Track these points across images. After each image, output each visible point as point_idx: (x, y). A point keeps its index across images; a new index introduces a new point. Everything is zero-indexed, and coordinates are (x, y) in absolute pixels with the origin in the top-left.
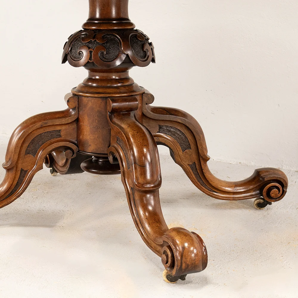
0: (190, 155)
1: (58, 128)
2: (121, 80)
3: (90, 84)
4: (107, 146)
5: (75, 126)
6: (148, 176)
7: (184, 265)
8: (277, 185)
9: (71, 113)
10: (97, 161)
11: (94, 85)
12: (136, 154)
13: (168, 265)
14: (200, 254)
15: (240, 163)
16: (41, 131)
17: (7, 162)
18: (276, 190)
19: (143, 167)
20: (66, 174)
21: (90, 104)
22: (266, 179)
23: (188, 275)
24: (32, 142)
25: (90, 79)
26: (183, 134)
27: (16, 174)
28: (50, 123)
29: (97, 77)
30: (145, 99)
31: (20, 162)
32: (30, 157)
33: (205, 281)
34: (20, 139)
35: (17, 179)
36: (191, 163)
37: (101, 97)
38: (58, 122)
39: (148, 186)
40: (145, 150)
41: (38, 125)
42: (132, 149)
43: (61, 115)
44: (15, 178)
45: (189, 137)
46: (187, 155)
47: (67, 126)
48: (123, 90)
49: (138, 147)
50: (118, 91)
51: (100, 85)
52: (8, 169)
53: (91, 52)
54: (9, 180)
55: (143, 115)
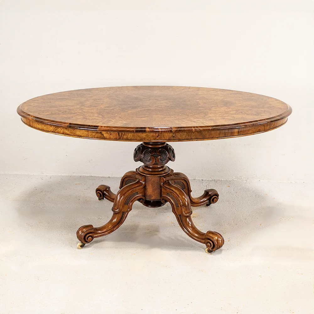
1: (137, 191)
19: (186, 207)
24: (127, 199)
26: (183, 183)
27: (121, 214)
35: (121, 216)
37: (158, 176)
38: (137, 188)
41: (130, 191)
43: (138, 185)
47: (141, 189)
53: (155, 159)
54: (117, 217)
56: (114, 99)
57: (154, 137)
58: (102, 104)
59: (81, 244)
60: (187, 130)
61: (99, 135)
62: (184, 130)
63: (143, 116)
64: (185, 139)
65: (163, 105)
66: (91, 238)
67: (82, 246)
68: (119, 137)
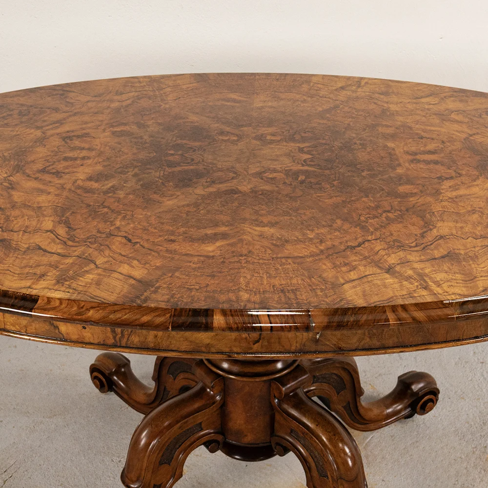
0: (345, 396)
32: (165, 467)
36: (345, 404)
46: (341, 397)
56: (129, 134)
57: (244, 345)
58: (83, 158)
63: (209, 232)
65: (278, 167)
68: (114, 338)
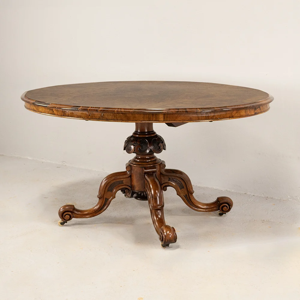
0: (184, 191)
1: (122, 180)
2: (150, 158)
3: (136, 160)
4: (144, 188)
5: (129, 178)
6: (158, 203)
7: (166, 240)
8: (227, 205)
9: (127, 173)
10: (141, 194)
11: (138, 161)
12: (153, 193)
13: (161, 240)
14: (173, 236)
15: (227, 190)
16: (115, 181)
17: (99, 195)
18: (226, 207)
19: (156, 199)
20: (130, 198)
21: (136, 170)
22: (221, 202)
23: (170, 244)
24: (110, 186)
25: (136, 158)
26: (180, 181)
27: (103, 200)
28: (118, 177)
29: (140, 157)
30: (162, 166)
31: (105, 195)
32: (109, 193)
33: (178, 247)
34: (105, 184)
35: (104, 202)
36: (185, 195)
37: (140, 167)
38: (121, 177)
39: (159, 207)
40: (157, 191)
41: (113, 178)
42: (151, 191)
43: (123, 174)
44: (103, 202)
45: (183, 183)
46: (182, 191)
47: (126, 179)
48: (150, 163)
49: (154, 190)
50: (148, 164)
51: (140, 161)
52: (100, 198)
53: (135, 148)
54: (100, 203)
55: (161, 174)
59: (61, 221)
60: (110, 111)
61: (51, 112)
62: (108, 111)
64: (111, 120)
66: (69, 216)
67: (62, 224)
68: (63, 114)
